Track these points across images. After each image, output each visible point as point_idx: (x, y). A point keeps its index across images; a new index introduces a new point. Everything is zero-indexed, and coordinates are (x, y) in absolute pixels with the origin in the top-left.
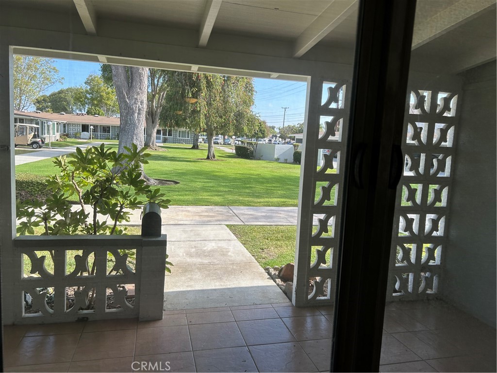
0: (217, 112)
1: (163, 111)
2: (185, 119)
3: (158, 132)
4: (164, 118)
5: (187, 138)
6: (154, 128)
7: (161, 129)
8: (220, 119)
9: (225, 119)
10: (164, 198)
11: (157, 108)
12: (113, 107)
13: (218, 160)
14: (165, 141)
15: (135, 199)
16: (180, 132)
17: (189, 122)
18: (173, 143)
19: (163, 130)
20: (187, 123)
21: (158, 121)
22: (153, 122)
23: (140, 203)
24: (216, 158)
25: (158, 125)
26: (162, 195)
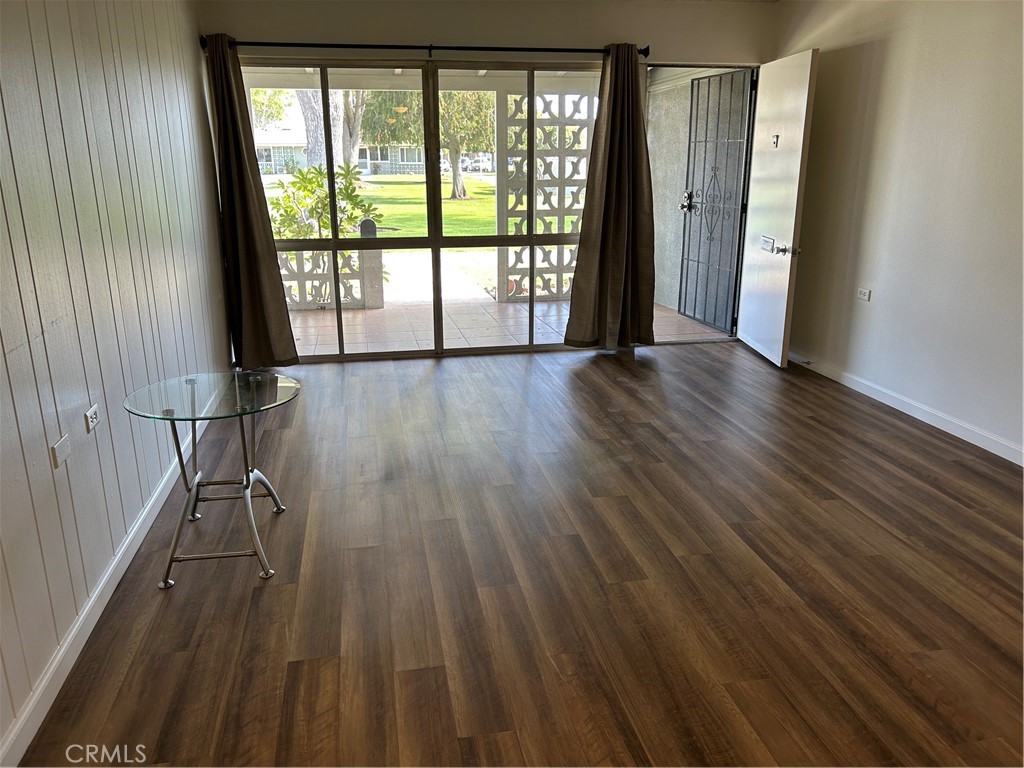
0: (464, 109)
1: (367, 112)
2: (407, 126)
3: (362, 153)
4: (370, 125)
5: (417, 163)
6: (353, 146)
7: (366, 147)
8: (469, 122)
9: (477, 122)
10: (377, 212)
11: (356, 107)
12: (269, 106)
13: (471, 199)
14: (376, 170)
15: (352, 214)
16: (402, 150)
17: (414, 131)
18: (392, 173)
19: (370, 148)
20: (410, 133)
21: (359, 132)
22: (351, 136)
23: (356, 217)
24: (469, 194)
25: (360, 140)
26: (375, 209)
